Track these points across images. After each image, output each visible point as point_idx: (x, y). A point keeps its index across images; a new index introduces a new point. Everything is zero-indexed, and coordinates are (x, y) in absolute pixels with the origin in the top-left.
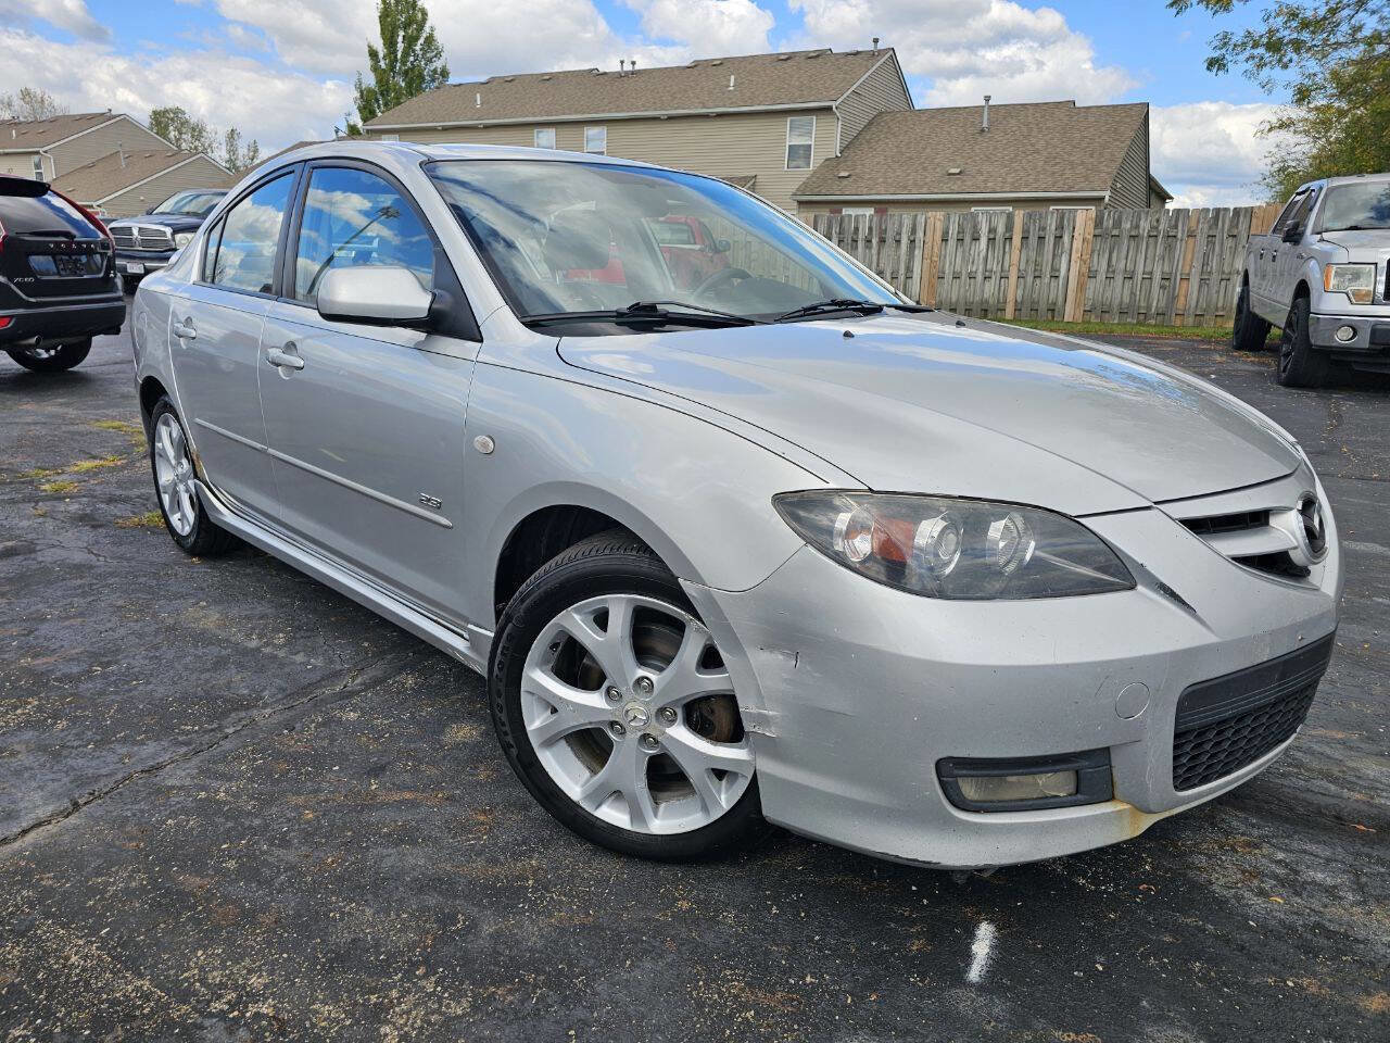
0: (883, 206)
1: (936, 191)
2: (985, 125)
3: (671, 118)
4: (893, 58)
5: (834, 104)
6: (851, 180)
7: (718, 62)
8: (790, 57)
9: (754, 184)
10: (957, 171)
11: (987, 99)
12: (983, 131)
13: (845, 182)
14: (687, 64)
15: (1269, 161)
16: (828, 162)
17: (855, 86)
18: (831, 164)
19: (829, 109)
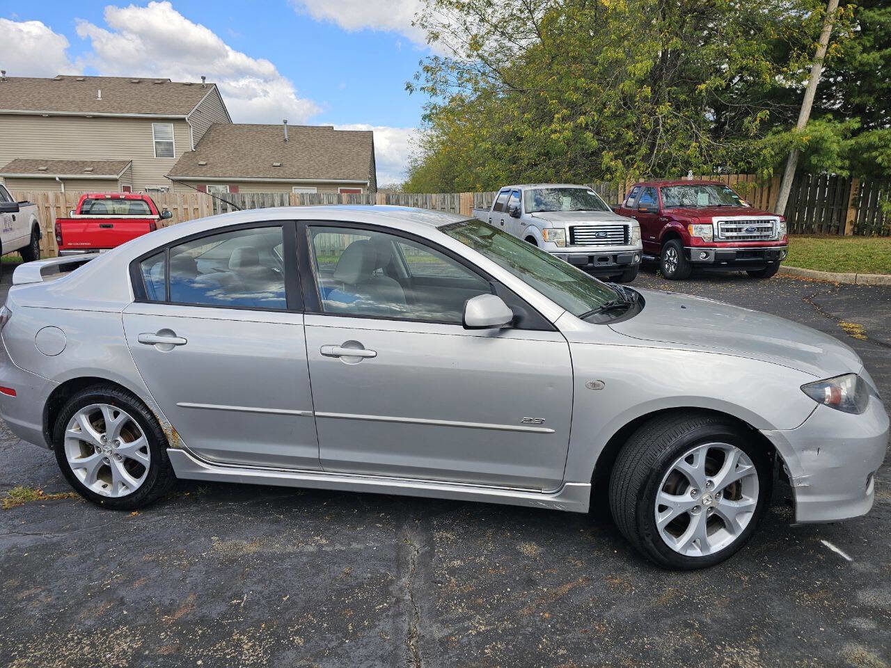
0: (236, 185)
1: (268, 176)
2: (286, 137)
3: (51, 117)
4: (216, 90)
5: (187, 117)
6: (208, 166)
7: (82, 79)
8: (140, 81)
9: (130, 167)
10: (279, 164)
11: (285, 122)
12: (285, 140)
13: (204, 169)
14: (53, 77)
15: (409, 160)
16: (187, 154)
17: (197, 106)
18: (188, 156)
19: (184, 119)
